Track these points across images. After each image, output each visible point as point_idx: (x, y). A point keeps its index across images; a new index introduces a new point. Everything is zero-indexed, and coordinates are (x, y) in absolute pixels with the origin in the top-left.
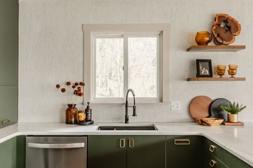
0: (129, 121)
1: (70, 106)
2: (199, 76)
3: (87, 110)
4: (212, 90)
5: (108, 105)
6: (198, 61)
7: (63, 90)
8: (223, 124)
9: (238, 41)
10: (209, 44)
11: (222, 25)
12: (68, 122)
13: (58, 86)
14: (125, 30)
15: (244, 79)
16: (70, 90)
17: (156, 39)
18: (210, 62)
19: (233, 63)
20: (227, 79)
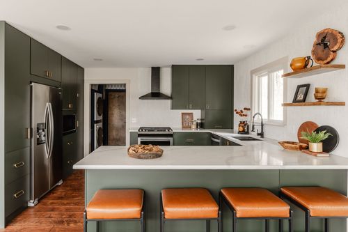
1: (241, 122)
2: (296, 101)
6: (299, 87)
13: (235, 110)
18: (308, 86)
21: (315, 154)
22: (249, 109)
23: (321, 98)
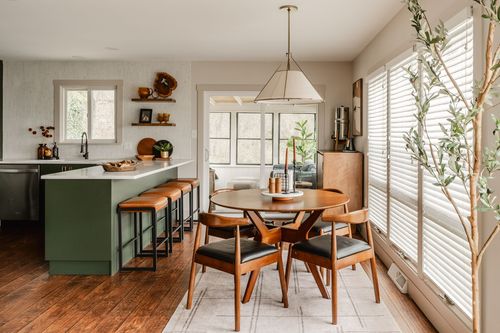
0: (89, 157)
1: (41, 145)
3: (54, 148)
4: (156, 133)
5: (70, 144)
6: (142, 110)
7: (34, 133)
8: (154, 159)
9: (174, 94)
10: (150, 97)
11: (164, 80)
12: (39, 158)
13: (30, 130)
14: (89, 85)
15: (171, 125)
16: (39, 132)
17: (113, 92)
18: (151, 110)
19: (167, 112)
20: (154, 125)
21: (165, 159)
22: (53, 128)
23: (163, 120)
